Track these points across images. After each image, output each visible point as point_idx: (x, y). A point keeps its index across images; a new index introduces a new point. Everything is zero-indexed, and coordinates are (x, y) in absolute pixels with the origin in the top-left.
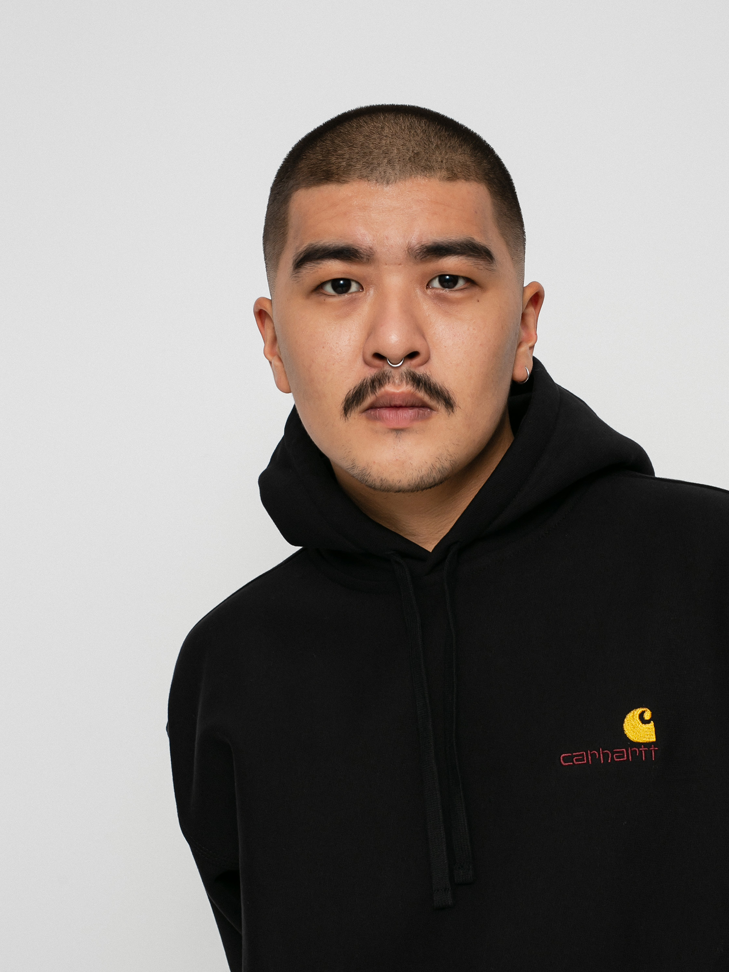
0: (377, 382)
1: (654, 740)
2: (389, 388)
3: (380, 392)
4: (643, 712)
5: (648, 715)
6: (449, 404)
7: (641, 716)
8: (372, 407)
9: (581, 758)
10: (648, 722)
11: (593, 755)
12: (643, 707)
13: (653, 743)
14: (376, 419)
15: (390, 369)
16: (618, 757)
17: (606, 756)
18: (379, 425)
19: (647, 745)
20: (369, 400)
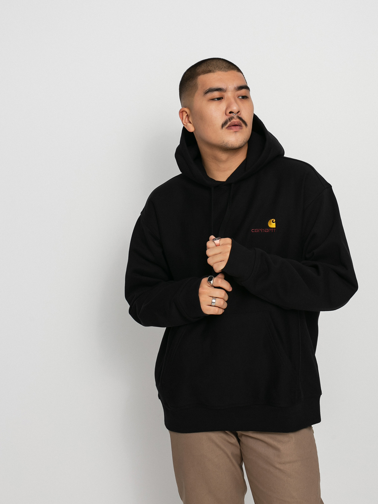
0: (231, 119)
1: (275, 227)
2: (234, 120)
3: (232, 121)
4: (273, 220)
5: (274, 221)
6: (246, 125)
7: (273, 221)
8: (228, 127)
9: (257, 231)
10: (274, 223)
11: (260, 230)
12: (273, 219)
13: (275, 228)
14: (230, 129)
15: (233, 115)
16: (266, 231)
17: (263, 230)
18: (232, 131)
19: (273, 228)
20: (229, 123)
